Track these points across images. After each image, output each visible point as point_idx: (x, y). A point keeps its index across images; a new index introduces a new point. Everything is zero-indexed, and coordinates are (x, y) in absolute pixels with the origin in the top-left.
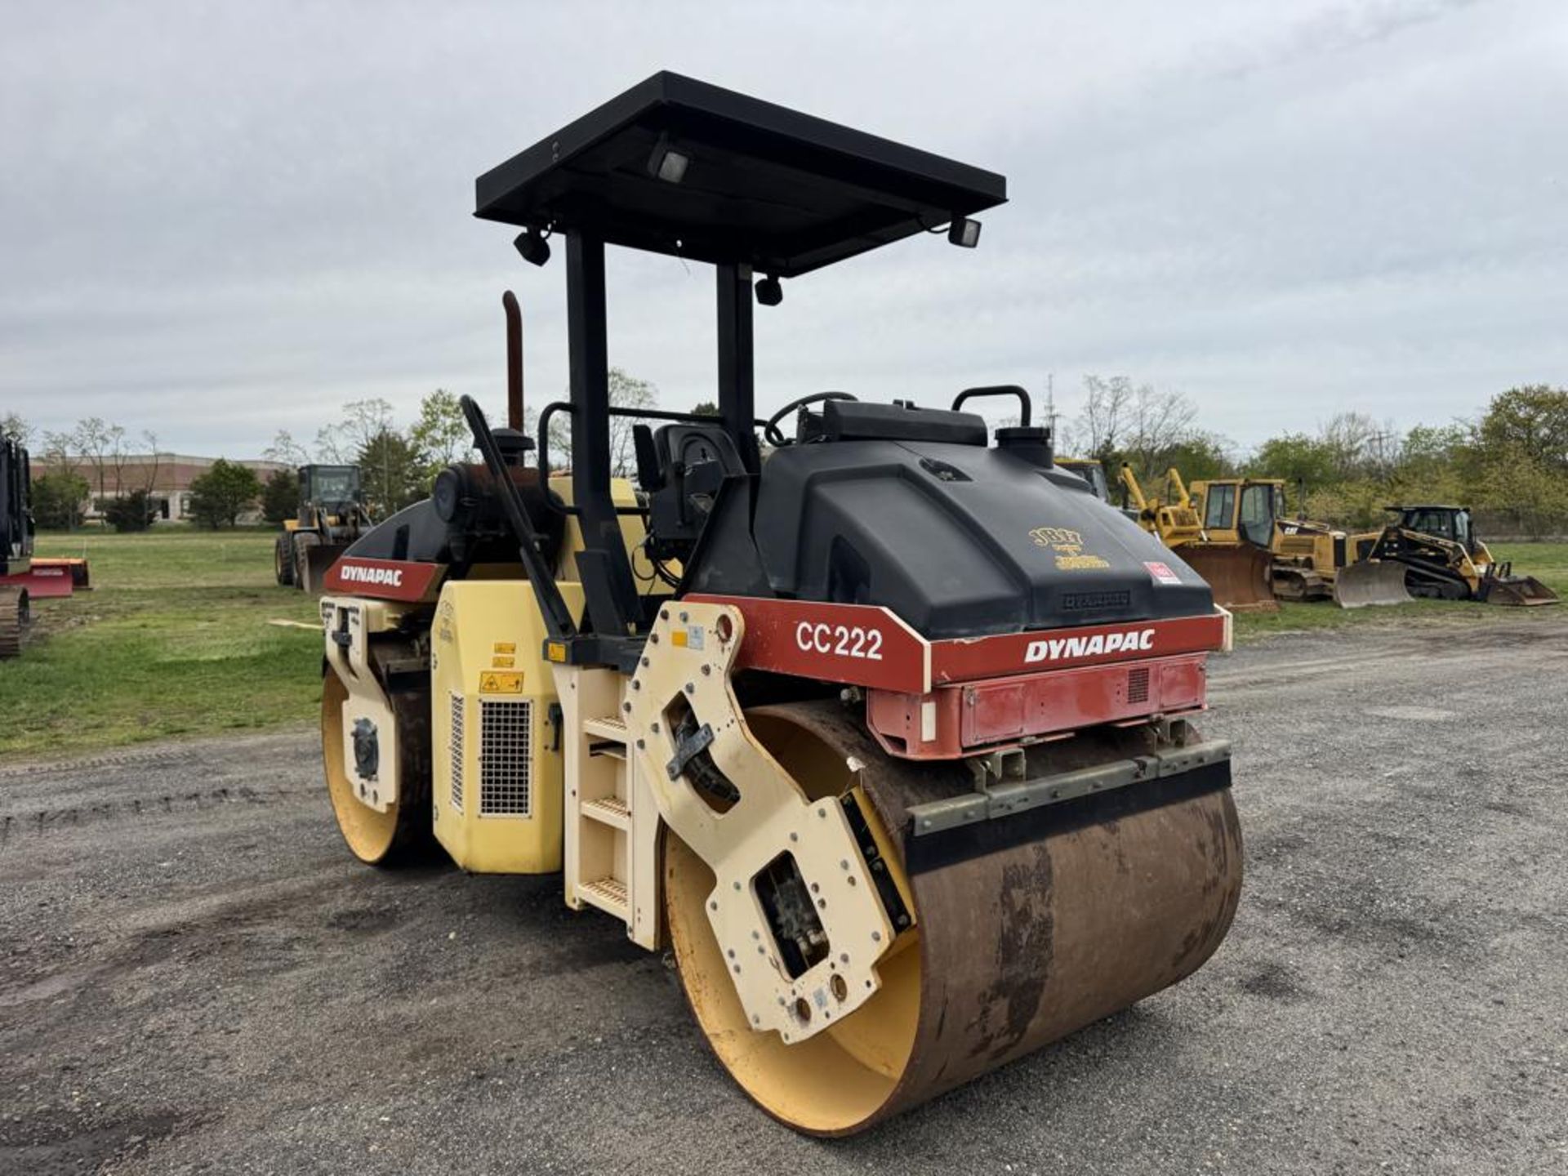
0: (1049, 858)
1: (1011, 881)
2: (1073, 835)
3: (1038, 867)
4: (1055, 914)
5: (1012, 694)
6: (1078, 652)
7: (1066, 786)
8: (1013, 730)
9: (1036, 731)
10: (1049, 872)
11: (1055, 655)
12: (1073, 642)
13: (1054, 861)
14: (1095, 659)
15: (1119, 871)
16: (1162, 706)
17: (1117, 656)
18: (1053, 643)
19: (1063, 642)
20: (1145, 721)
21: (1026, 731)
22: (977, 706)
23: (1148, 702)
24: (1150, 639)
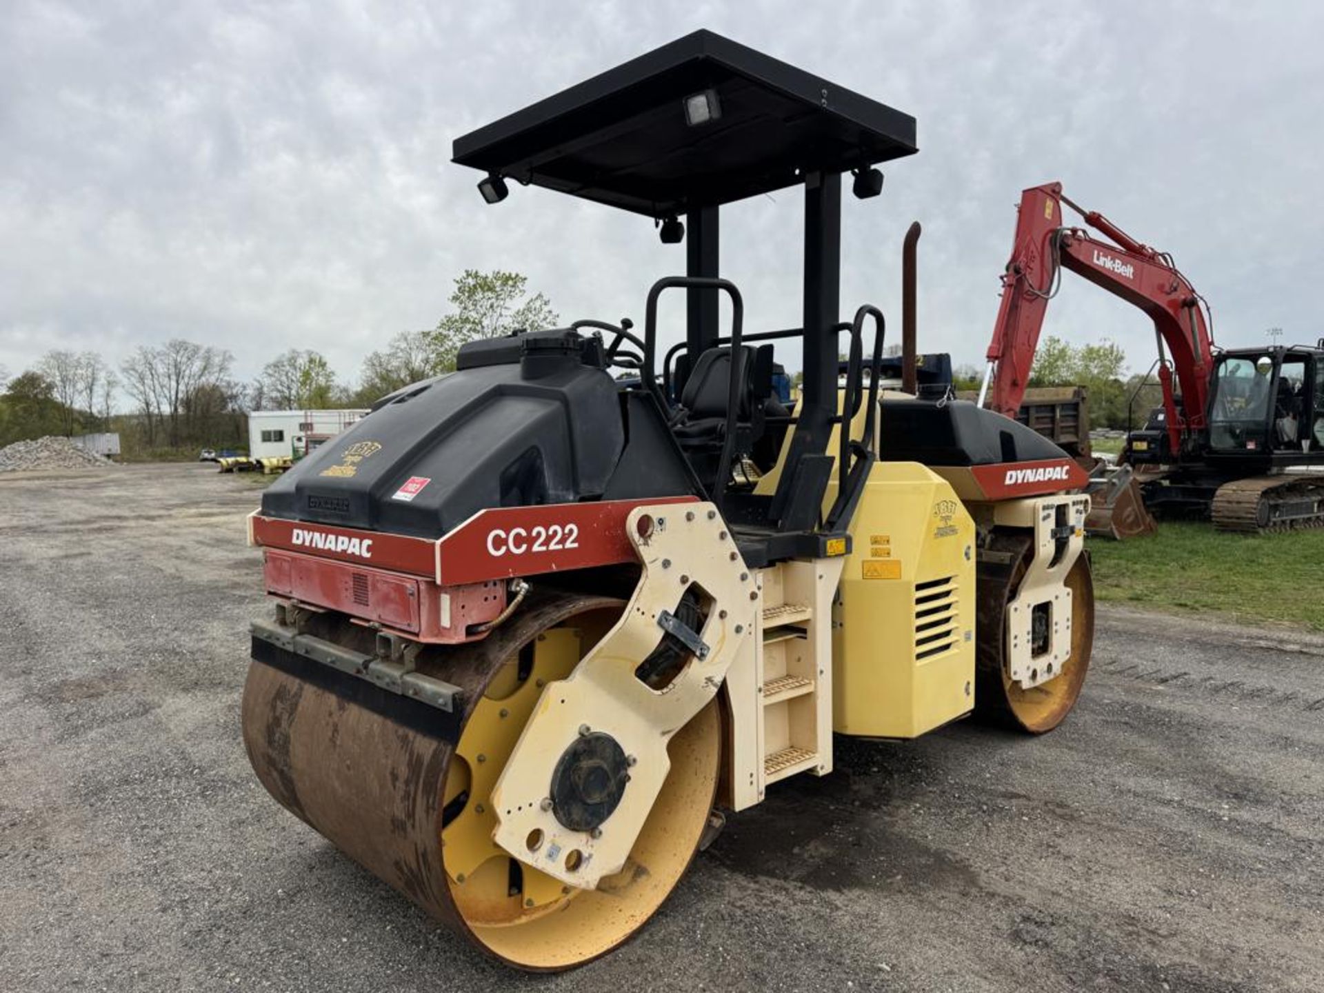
0: (300, 696)
1: (280, 694)
2: (320, 692)
3: (293, 697)
4: (291, 734)
5: (285, 564)
6: (320, 545)
7: (314, 649)
8: (287, 590)
9: (299, 597)
10: (296, 705)
11: (307, 543)
12: (317, 536)
13: (302, 700)
14: (329, 554)
15: (330, 740)
16: (380, 617)
17: (343, 556)
18: (306, 533)
19: (311, 534)
20: (366, 624)
21: (294, 595)
22: (270, 564)
23: (369, 608)
24: (369, 549)
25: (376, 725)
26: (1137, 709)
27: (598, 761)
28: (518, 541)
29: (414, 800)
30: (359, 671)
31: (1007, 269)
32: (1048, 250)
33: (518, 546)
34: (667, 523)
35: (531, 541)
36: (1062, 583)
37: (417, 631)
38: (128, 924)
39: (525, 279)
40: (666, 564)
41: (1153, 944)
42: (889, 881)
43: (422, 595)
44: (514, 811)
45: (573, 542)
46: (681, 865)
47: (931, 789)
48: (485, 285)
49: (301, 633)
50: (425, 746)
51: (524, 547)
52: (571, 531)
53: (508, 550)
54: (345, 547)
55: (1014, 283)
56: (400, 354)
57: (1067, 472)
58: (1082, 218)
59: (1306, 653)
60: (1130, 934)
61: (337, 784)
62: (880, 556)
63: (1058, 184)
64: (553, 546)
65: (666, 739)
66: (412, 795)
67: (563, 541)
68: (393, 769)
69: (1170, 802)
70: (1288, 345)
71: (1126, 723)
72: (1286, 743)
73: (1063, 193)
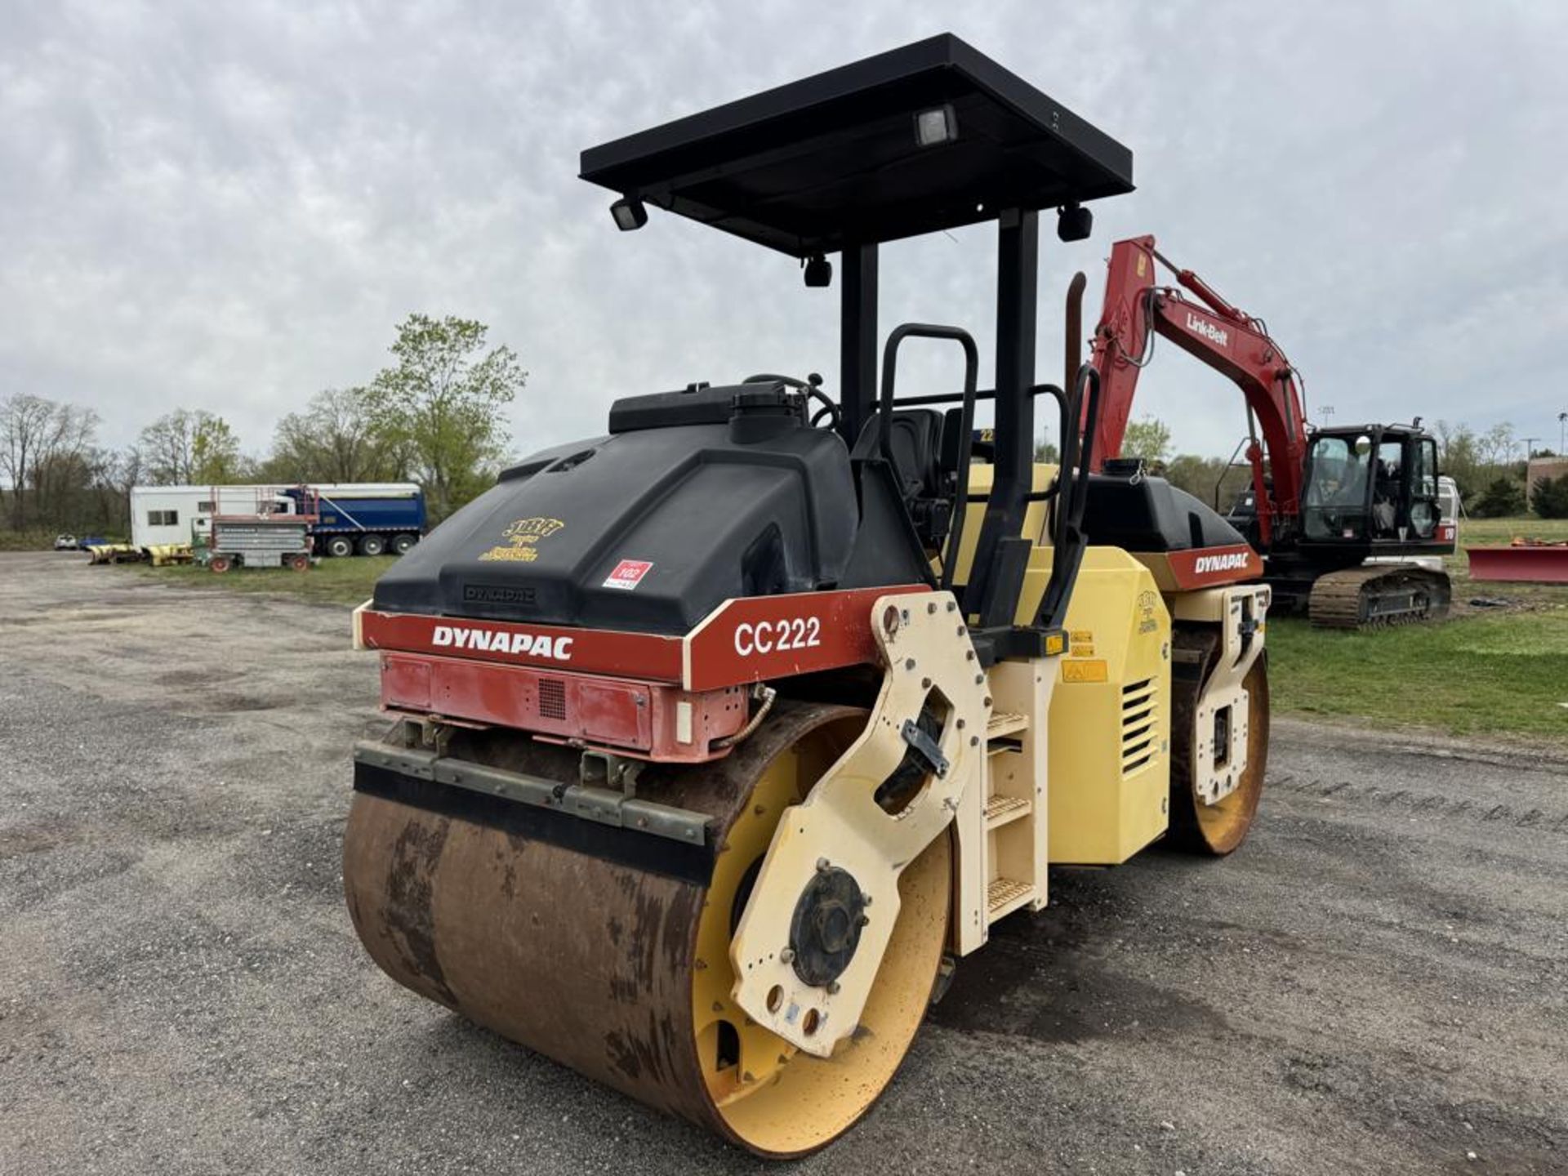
0: (446, 835)
1: (411, 834)
2: (478, 829)
3: (433, 836)
4: (434, 883)
5: (418, 670)
6: (483, 645)
7: (470, 776)
8: (421, 702)
9: (443, 712)
10: (440, 846)
11: (460, 643)
12: (477, 634)
13: (449, 840)
14: (498, 656)
15: (503, 887)
16: (585, 732)
17: (523, 658)
18: (457, 631)
19: (467, 632)
20: (562, 742)
21: (434, 708)
22: (393, 672)
23: (565, 722)
24: (566, 649)
25: (577, 868)
26: (1312, 823)
27: (836, 901)
28: (765, 637)
29: (651, 955)
30: (549, 801)
31: (1097, 332)
32: (1140, 311)
33: (764, 644)
34: (911, 614)
35: (775, 636)
36: (1240, 685)
37: (647, 747)
38: (220, 1136)
39: (486, 328)
40: (910, 664)
41: (1439, 1080)
42: (1125, 1028)
43: (655, 705)
44: (756, 964)
45: (815, 639)
46: (913, 1022)
47: (1128, 922)
48: (435, 333)
49: (441, 757)
50: (663, 890)
51: (770, 644)
52: (813, 625)
53: (754, 648)
54: (525, 647)
55: (1105, 348)
56: (323, 417)
57: (1247, 560)
58: (1173, 277)
59: (1460, 759)
60: (1412, 1071)
61: (514, 942)
62: (1081, 655)
63: (1151, 237)
64: (797, 644)
65: (897, 873)
66: (646, 948)
67: (805, 638)
68: (613, 919)
69: (1390, 925)
70: (1386, 423)
71: (1308, 840)
72: (1483, 857)
73: (1157, 248)
